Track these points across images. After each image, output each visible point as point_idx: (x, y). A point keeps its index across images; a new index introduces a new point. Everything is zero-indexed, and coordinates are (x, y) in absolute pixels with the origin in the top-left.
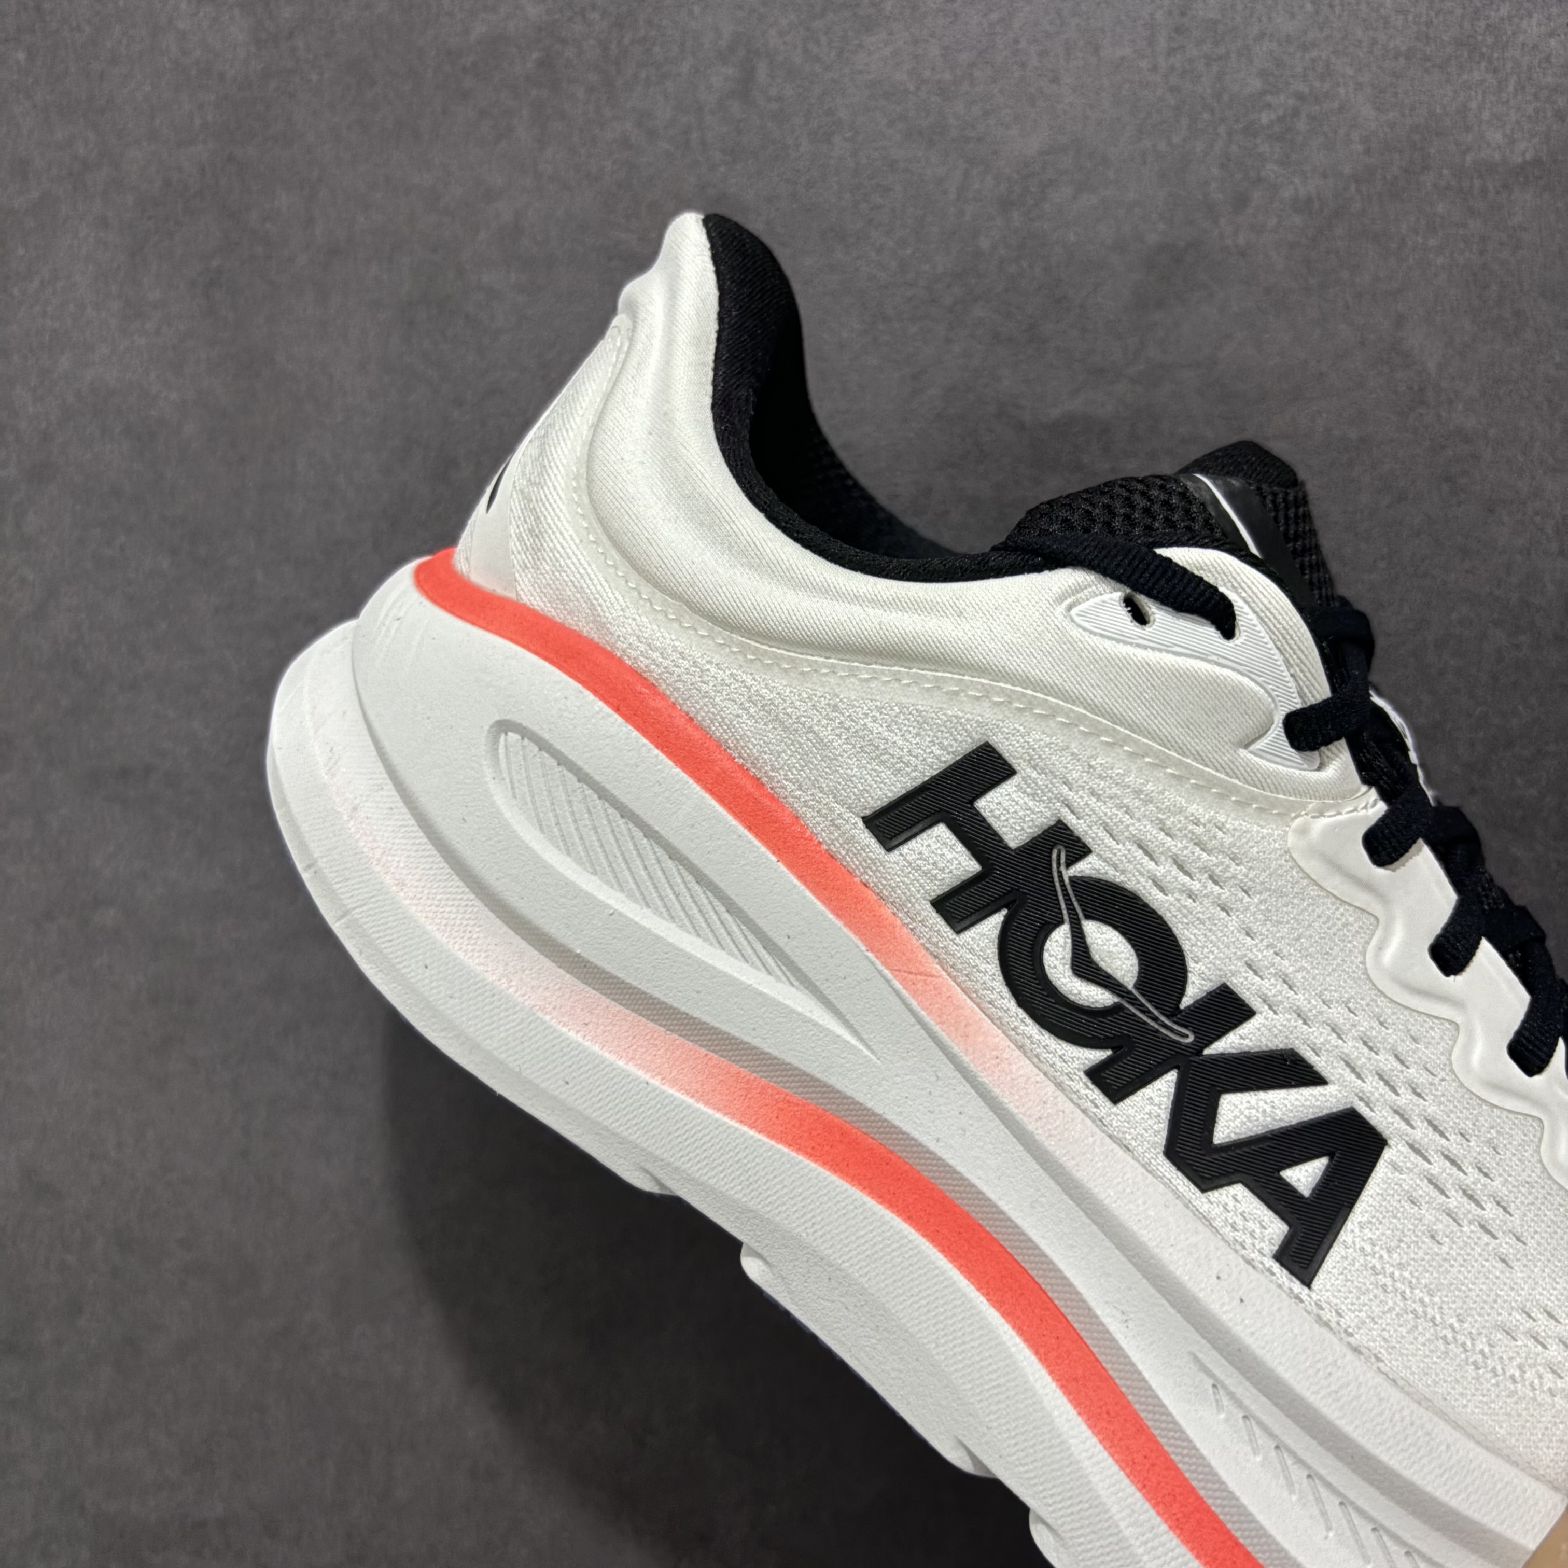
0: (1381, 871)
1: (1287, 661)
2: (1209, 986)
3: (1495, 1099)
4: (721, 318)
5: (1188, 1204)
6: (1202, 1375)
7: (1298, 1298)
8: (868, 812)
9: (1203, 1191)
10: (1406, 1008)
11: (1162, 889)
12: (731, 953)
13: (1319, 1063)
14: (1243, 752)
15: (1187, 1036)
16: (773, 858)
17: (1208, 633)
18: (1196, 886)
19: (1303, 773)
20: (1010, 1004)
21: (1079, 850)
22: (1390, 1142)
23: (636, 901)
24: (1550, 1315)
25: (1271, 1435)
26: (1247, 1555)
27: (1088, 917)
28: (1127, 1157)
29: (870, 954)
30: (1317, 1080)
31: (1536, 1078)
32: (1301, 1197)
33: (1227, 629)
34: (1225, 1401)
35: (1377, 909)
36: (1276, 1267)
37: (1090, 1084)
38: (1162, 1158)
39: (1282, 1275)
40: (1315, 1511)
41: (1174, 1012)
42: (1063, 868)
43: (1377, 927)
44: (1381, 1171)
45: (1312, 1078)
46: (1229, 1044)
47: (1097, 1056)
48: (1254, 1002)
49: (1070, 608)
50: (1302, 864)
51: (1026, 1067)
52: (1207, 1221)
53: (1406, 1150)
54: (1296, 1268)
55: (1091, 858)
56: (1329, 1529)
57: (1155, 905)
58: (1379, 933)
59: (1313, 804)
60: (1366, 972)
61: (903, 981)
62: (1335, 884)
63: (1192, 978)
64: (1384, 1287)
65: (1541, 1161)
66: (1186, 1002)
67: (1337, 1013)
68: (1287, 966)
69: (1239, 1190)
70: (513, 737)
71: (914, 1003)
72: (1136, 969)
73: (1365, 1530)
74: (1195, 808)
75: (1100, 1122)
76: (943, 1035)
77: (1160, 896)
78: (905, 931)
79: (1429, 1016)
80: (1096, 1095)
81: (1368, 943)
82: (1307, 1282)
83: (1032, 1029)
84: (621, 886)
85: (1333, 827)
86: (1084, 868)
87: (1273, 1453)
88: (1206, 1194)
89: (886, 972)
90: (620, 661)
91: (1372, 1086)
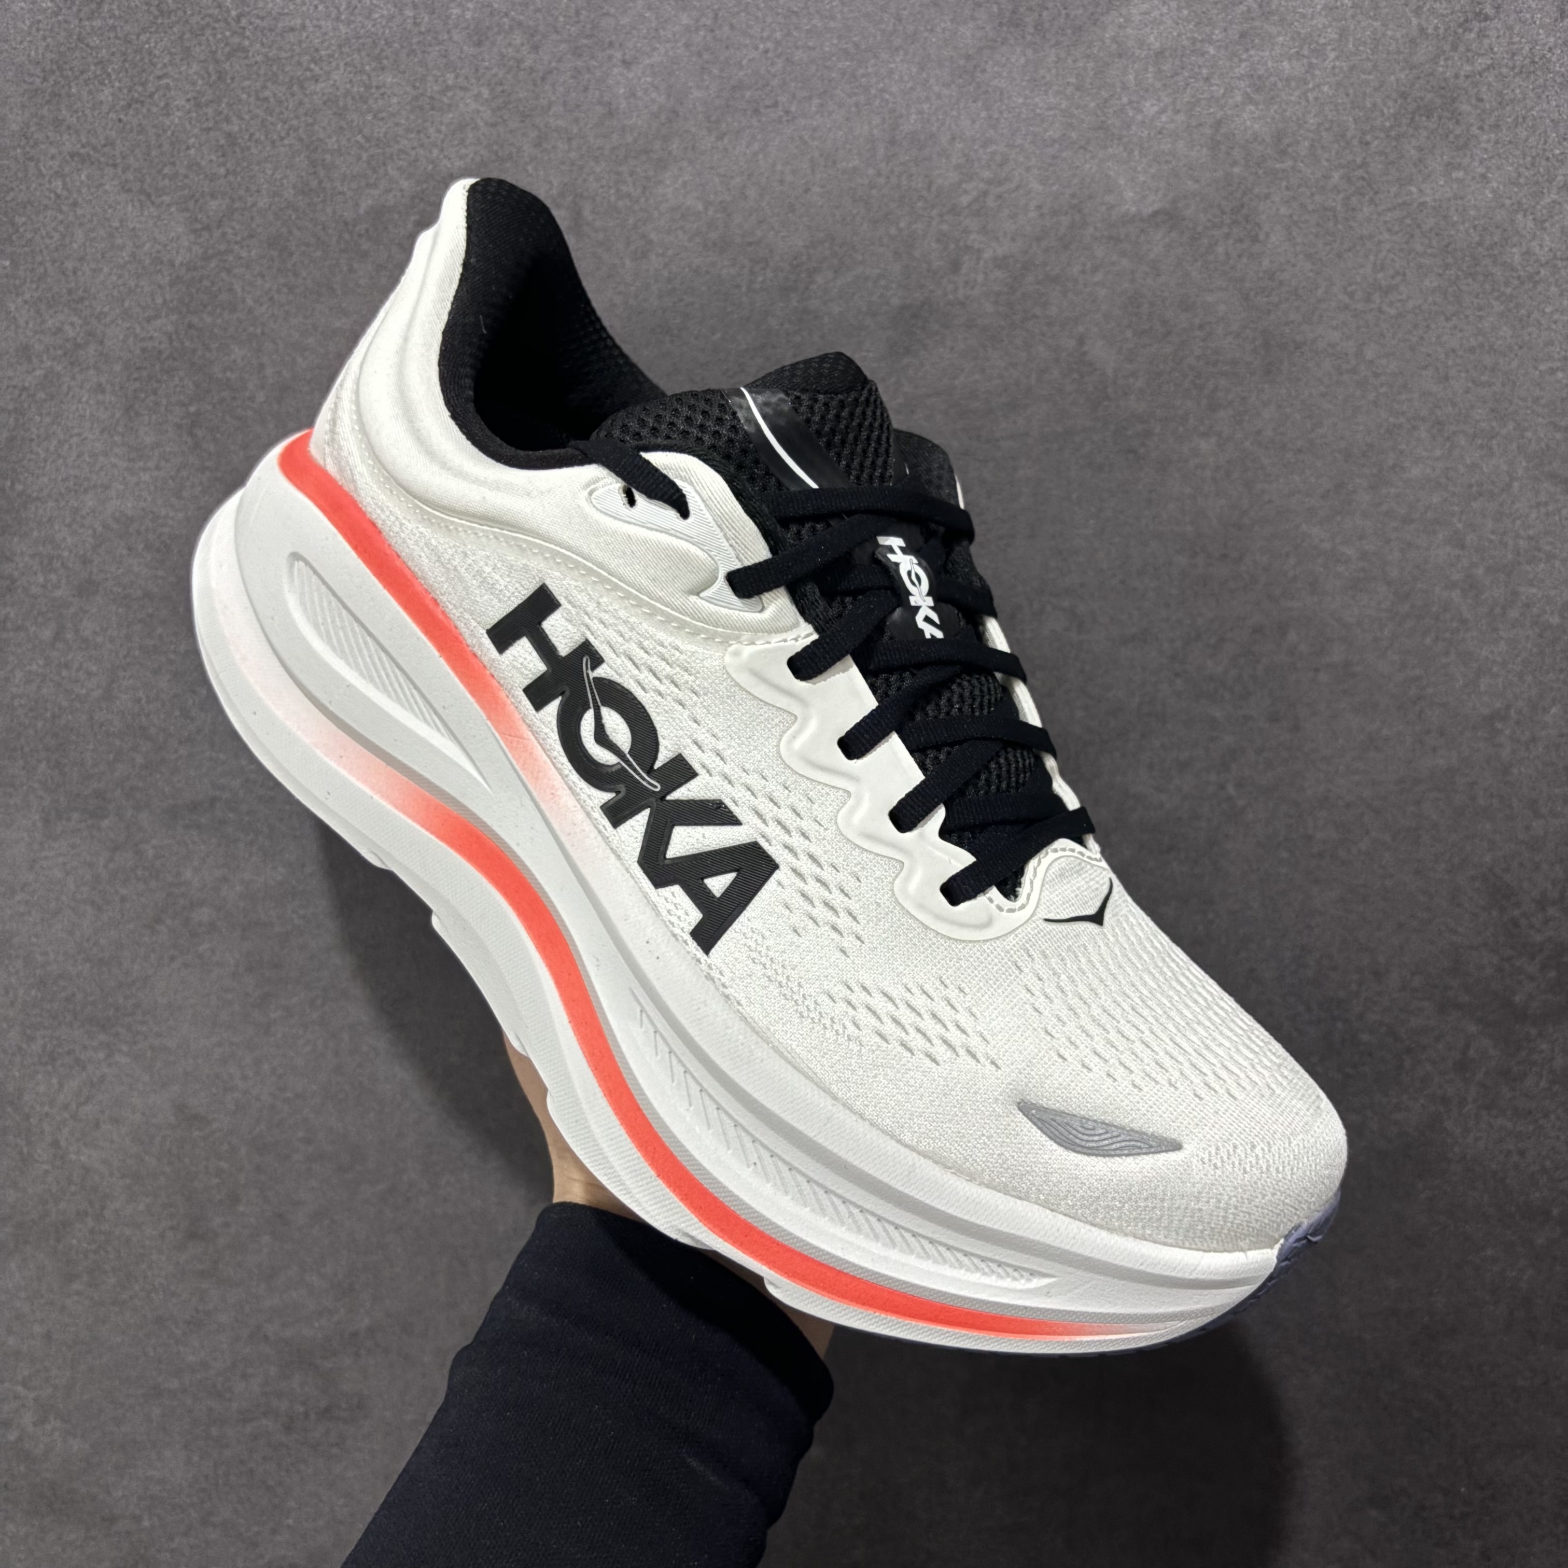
0: (803, 684)
1: (725, 535)
2: (671, 755)
3: (866, 845)
4: (466, 265)
5: (646, 896)
6: (635, 1004)
7: (699, 961)
8: (489, 627)
9: (656, 888)
10: (808, 779)
11: (643, 689)
12: (416, 715)
13: (736, 811)
14: (693, 598)
15: (658, 787)
16: (437, 654)
17: (670, 515)
18: (662, 688)
19: (742, 614)
20: (564, 759)
21: (597, 660)
22: (781, 867)
23: (364, 677)
24: (865, 989)
25: (668, 1044)
26: (644, 1115)
27: (604, 705)
28: (618, 864)
29: (489, 723)
30: (734, 821)
31: (908, 835)
32: (714, 897)
33: (684, 512)
34: (645, 1020)
35: (796, 709)
37: (603, 814)
38: (636, 864)
39: (693, 946)
40: (685, 1093)
41: (650, 771)
42: (590, 671)
43: (793, 723)
44: (770, 886)
45: (731, 820)
46: (681, 794)
47: (607, 796)
48: (696, 767)
49: (591, 493)
50: (734, 676)
51: (571, 802)
52: (655, 908)
53: (790, 873)
54: (702, 942)
55: (604, 666)
56: (690, 1105)
57: (639, 698)
58: (795, 727)
59: (746, 636)
60: (778, 752)
61: (506, 741)
62: (761, 691)
63: (661, 748)
64: (753, 960)
65: (892, 890)
66: (658, 765)
67: (754, 780)
68: (720, 746)
69: (677, 889)
70: (301, 564)
71: (510, 755)
72: (630, 740)
73: (712, 1107)
74: (661, 635)
75: (606, 839)
77: (643, 693)
78: (512, 707)
79: (827, 785)
80: (605, 822)
81: (784, 732)
82: (707, 951)
83: (574, 777)
84: (357, 668)
85: (760, 652)
86: (601, 672)
87: (667, 1056)
88: (657, 890)
89: (497, 734)
90: (364, 514)
91: (773, 830)
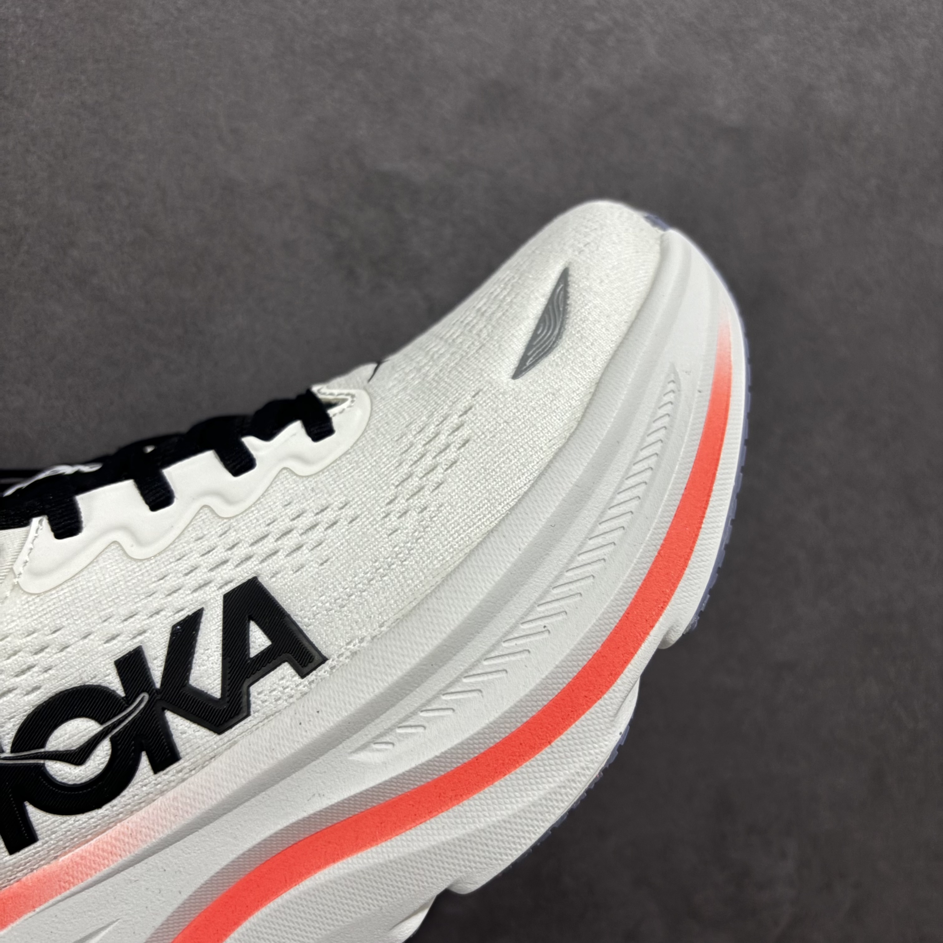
2: (114, 674)
5: (256, 728)
7: (332, 669)
9: (248, 715)
11: (38, 688)
13: (190, 609)
15: (143, 697)
22: (256, 575)
27: (43, 746)
29: (37, 910)
30: (198, 615)
32: (270, 647)
36: (311, 677)
37: (165, 772)
38: (222, 737)
39: (315, 675)
41: (126, 701)
42: (4, 755)
43: (118, 544)
44: (273, 585)
45: (196, 618)
46: (157, 669)
48: (132, 646)
51: (144, 814)
52: (269, 717)
53: (267, 563)
54: (311, 665)
57: (48, 696)
58: (123, 543)
62: (77, 565)
63: (104, 683)
66: (121, 691)
72: (89, 720)
76: (105, 871)
77: (43, 691)
80: (172, 769)
81: (124, 552)
82: (324, 660)
86: (6, 741)
88: (252, 713)
91: (218, 576)
